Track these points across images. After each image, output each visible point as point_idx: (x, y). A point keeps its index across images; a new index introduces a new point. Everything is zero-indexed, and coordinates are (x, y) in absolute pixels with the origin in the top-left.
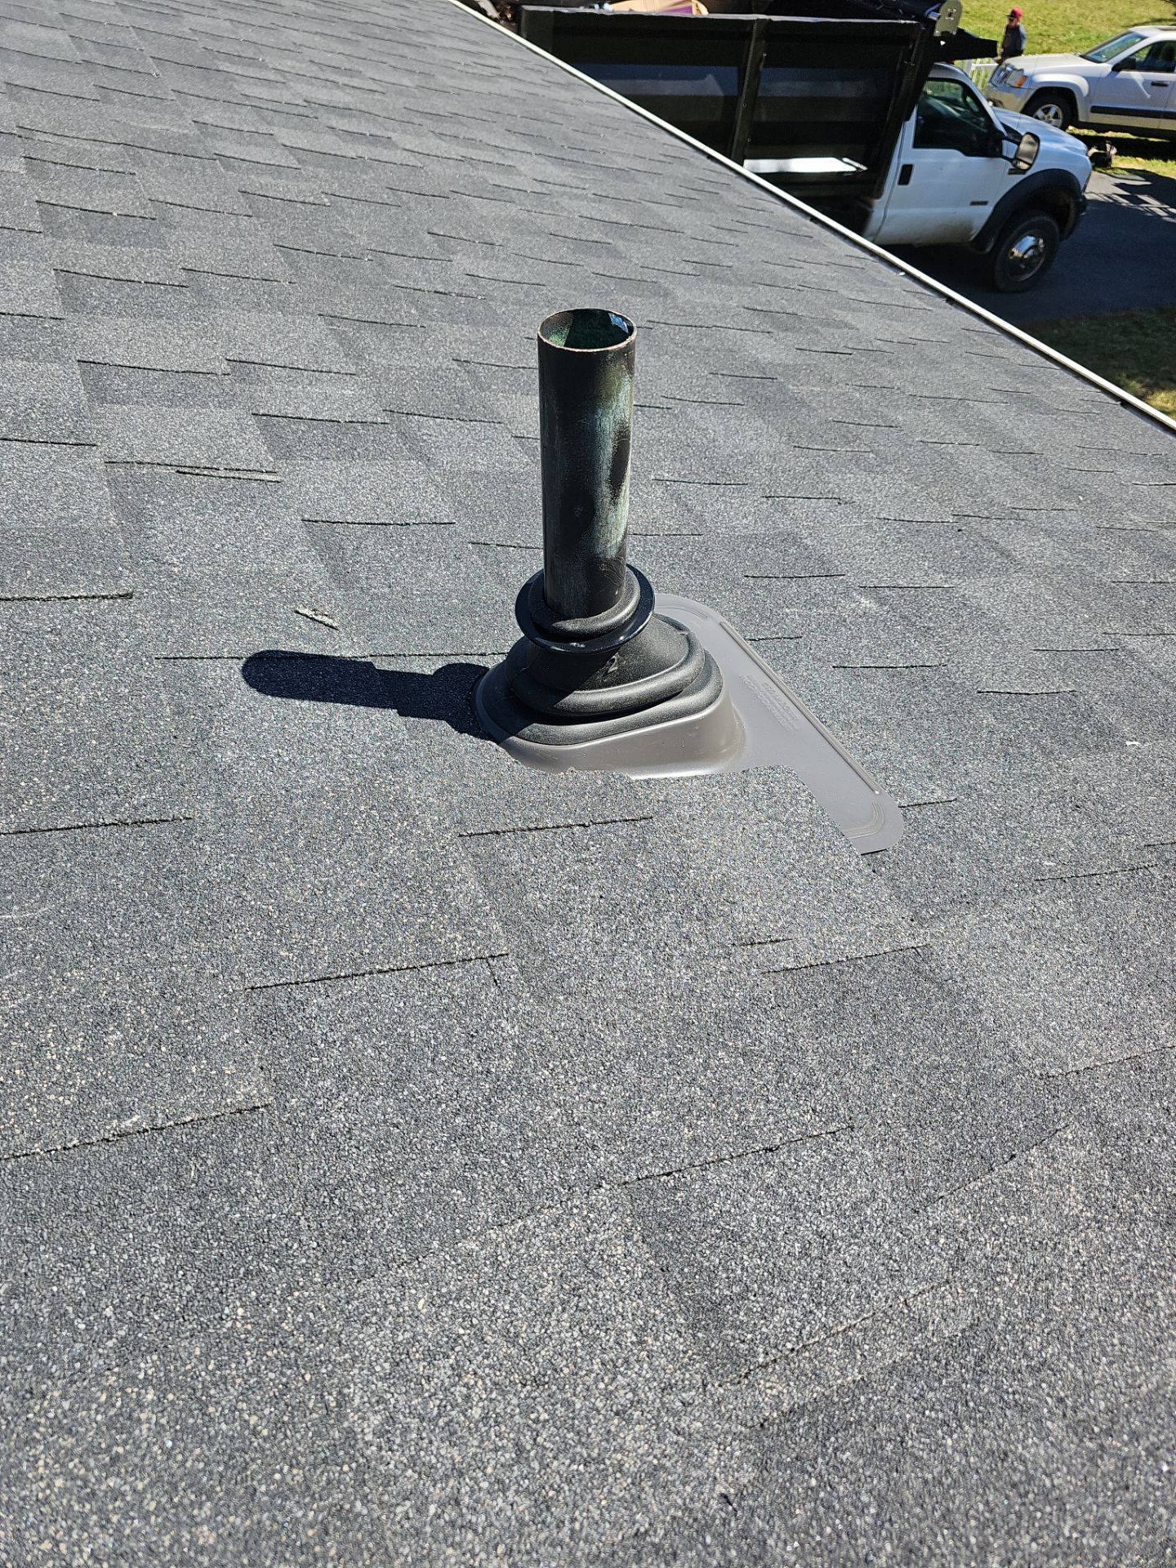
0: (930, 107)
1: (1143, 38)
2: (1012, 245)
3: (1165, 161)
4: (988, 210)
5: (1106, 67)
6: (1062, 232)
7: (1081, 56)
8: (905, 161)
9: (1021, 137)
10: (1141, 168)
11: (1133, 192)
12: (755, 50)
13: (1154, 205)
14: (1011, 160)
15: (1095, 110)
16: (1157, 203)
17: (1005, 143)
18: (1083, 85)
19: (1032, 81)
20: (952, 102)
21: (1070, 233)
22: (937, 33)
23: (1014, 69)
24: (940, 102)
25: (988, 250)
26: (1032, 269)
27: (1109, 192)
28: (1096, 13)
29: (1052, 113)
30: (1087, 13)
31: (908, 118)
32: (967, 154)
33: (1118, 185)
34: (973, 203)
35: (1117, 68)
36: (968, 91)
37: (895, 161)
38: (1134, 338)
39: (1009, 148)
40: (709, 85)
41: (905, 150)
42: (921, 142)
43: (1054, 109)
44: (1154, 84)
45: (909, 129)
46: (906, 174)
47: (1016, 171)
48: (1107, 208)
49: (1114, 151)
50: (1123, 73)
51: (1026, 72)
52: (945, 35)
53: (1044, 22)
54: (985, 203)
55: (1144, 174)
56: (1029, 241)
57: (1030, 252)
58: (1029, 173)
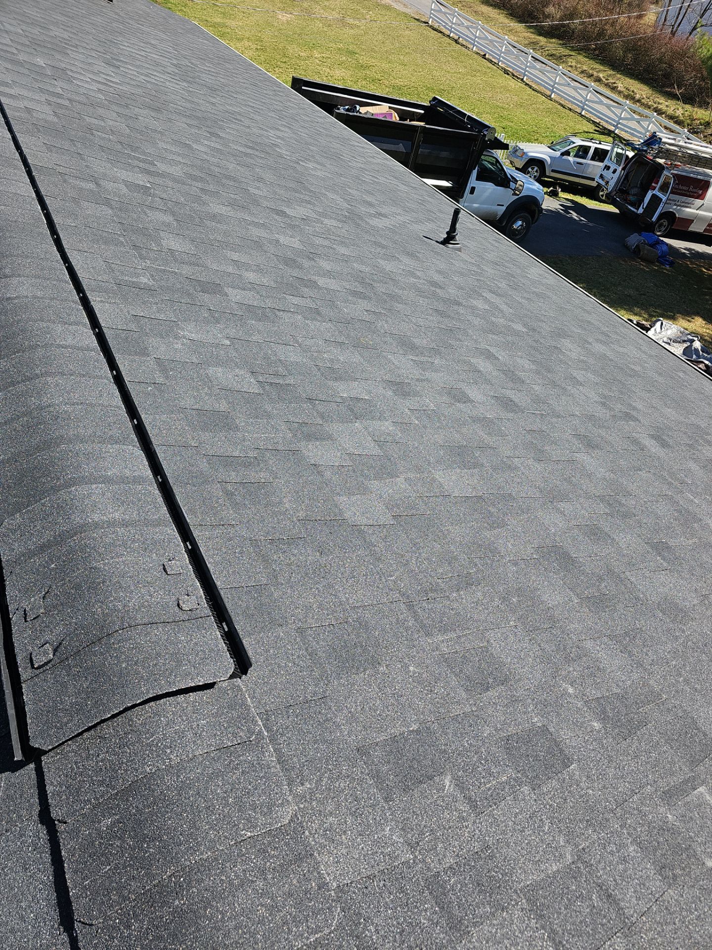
0: (483, 165)
1: (574, 143)
2: (513, 223)
3: (582, 197)
4: (504, 208)
5: (558, 154)
6: (532, 220)
7: (548, 147)
8: (472, 185)
9: (517, 181)
10: (571, 198)
11: (566, 209)
12: (419, 137)
13: (574, 215)
14: (513, 190)
15: (553, 171)
16: (576, 214)
17: (511, 183)
18: (548, 160)
19: (527, 155)
20: (492, 164)
21: (536, 222)
22: (486, 139)
23: (520, 149)
24: (487, 163)
25: (504, 224)
26: (521, 234)
27: (557, 207)
28: (560, 125)
29: (535, 170)
30: (555, 124)
31: (474, 169)
32: (496, 185)
33: (561, 205)
34: (498, 205)
35: (563, 154)
36: (497, 161)
37: (469, 184)
38: (558, 265)
39: (512, 185)
40: (401, 148)
41: (473, 181)
42: (479, 178)
43: (536, 168)
44: (578, 163)
45: (475, 173)
46: (473, 190)
47: (515, 194)
48: (554, 214)
49: (560, 190)
50: (565, 157)
51: (525, 151)
52: (489, 140)
53: (536, 126)
54: (503, 205)
55: (572, 201)
56: (520, 223)
57: (520, 227)
58: (520, 196)
